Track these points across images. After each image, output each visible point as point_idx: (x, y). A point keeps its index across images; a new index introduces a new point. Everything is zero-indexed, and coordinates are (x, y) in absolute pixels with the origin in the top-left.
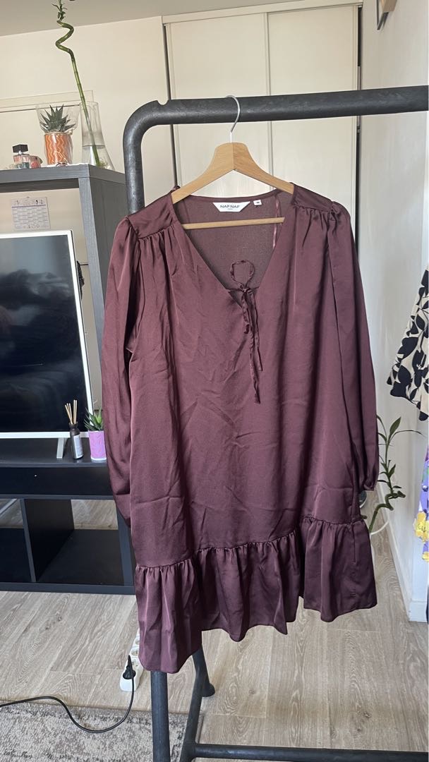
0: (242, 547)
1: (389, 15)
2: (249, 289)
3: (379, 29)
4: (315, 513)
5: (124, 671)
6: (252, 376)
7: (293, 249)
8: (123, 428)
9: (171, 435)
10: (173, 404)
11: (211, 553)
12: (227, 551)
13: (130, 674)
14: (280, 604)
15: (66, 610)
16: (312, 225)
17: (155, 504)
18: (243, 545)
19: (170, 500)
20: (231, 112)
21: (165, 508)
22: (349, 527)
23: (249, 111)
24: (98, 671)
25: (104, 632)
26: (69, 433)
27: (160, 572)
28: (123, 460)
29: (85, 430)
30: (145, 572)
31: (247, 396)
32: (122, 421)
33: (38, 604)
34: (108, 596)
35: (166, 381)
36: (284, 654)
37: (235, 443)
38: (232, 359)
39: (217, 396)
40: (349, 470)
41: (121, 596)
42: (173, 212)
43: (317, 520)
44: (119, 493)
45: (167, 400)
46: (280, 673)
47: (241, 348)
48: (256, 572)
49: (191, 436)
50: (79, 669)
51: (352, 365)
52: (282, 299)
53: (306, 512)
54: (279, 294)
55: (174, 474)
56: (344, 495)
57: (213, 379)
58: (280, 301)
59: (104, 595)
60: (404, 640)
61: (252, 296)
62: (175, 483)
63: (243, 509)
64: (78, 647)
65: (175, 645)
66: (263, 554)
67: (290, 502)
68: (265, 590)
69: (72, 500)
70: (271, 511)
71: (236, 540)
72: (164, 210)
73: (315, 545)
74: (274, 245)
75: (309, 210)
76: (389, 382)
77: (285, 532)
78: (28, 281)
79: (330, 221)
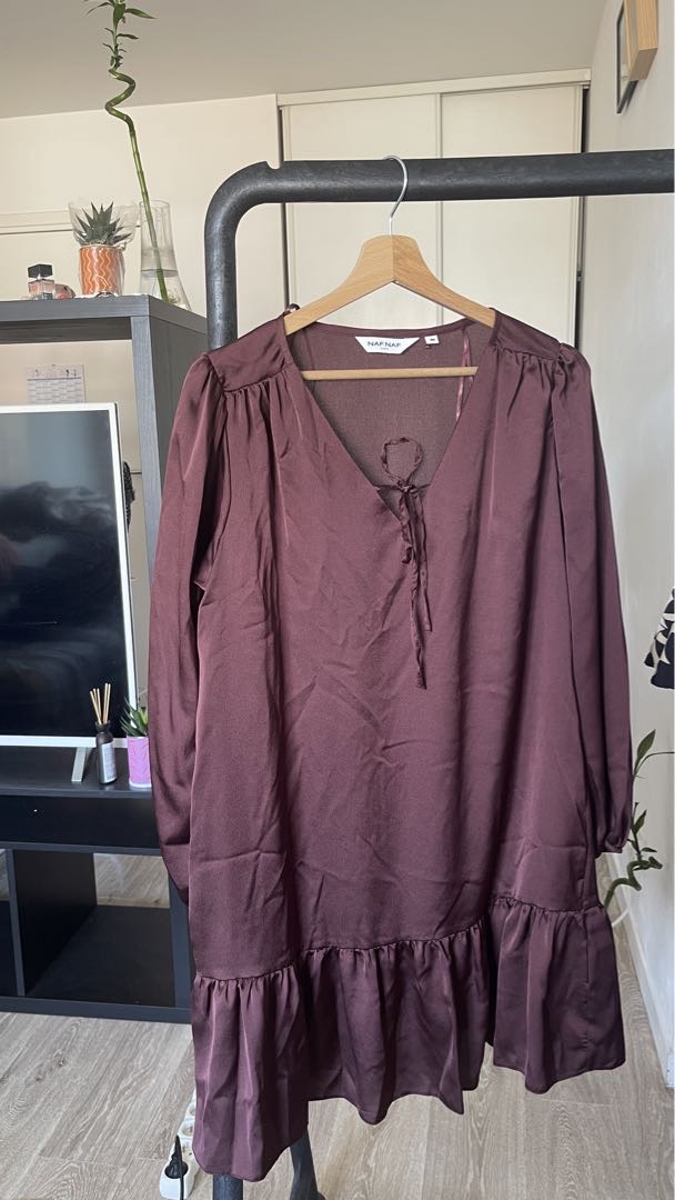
0: (385, 948)
1: (638, 86)
2: (413, 487)
3: (619, 112)
4: (517, 890)
5: (168, 1164)
6: (414, 639)
7: (490, 422)
8: (182, 722)
9: (267, 740)
10: (272, 683)
11: (331, 957)
12: (360, 954)
13: (177, 1169)
14: (451, 1057)
15: (72, 1047)
16: (525, 381)
17: (234, 864)
18: (387, 944)
19: (261, 857)
20: (393, 184)
21: (252, 871)
22: (579, 917)
23: (423, 183)
24: (123, 1160)
25: (136, 1089)
26: (94, 739)
27: (237, 989)
28: (180, 783)
29: (122, 735)
30: (211, 987)
31: (403, 677)
32: (183, 712)
33: (25, 1036)
34: (147, 1024)
35: (262, 643)
36: (449, 1142)
37: (380, 759)
38: (379, 609)
39: (350, 672)
40: (580, 813)
41: (168, 1025)
42: (285, 348)
43: (520, 903)
44: (171, 842)
45: (263, 677)
46: (442, 1176)
47: (395, 590)
48: (410, 995)
49: (302, 744)
50: (88, 1156)
51: (590, 626)
52: (471, 506)
53: (501, 888)
54: (466, 498)
55: (269, 810)
56: (571, 860)
57: (345, 641)
58: (467, 509)
59: (141, 1023)
60: (659, 1123)
61: (418, 499)
62: (269, 827)
63: (389, 878)
64: (90, 1114)
65: (259, 1128)
66: (424, 962)
67: (474, 868)
68: (427, 1031)
69: (95, 855)
70: (442, 883)
71: (375, 934)
72: (270, 344)
73: (517, 949)
74: (458, 415)
75: (520, 355)
76: (649, 661)
77: (464, 924)
78: (49, 498)
79: (556, 375)
